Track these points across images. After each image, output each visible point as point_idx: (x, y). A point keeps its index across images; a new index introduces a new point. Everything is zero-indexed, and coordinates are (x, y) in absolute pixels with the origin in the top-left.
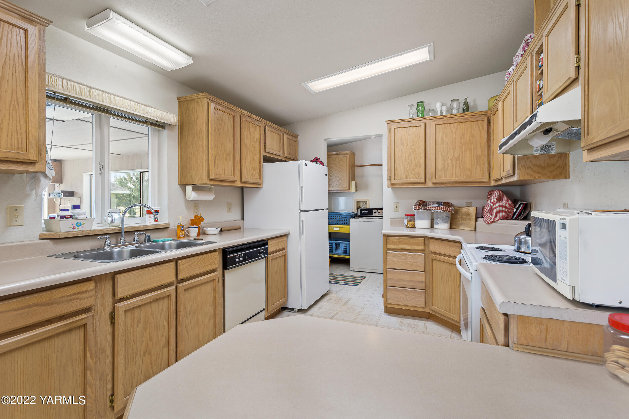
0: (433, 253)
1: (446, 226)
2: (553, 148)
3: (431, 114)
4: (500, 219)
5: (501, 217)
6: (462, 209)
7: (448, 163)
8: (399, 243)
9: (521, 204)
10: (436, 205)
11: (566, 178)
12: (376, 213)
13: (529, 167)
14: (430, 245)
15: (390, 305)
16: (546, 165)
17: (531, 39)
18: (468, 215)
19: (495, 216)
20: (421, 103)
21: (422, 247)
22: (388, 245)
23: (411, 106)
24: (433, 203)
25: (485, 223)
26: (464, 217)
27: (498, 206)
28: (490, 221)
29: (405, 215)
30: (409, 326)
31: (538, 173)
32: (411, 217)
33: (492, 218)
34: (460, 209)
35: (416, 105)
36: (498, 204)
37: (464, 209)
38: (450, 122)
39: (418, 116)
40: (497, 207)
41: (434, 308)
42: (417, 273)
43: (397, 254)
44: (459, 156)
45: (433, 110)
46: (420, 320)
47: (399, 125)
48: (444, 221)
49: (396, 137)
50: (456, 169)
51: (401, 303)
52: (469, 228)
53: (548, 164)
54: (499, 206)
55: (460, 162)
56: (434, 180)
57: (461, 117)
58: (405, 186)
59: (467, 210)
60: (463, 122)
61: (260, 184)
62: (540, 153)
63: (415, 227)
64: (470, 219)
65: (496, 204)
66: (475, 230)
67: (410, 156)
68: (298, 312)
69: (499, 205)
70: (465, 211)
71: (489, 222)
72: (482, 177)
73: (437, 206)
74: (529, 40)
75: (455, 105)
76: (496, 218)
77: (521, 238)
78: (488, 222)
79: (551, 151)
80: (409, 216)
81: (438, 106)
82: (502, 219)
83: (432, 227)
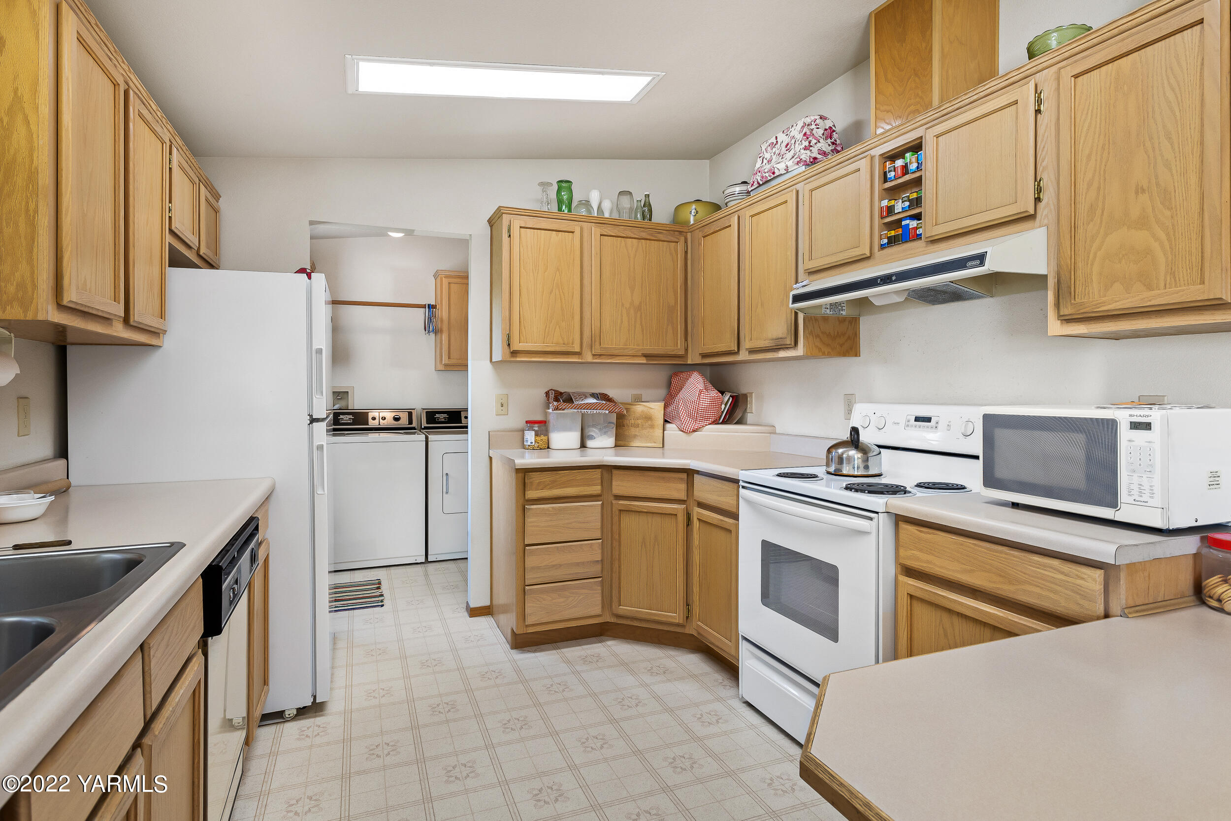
0: (618, 497)
1: (610, 441)
2: (844, 308)
3: (583, 211)
4: (707, 424)
5: (709, 421)
6: (634, 407)
7: (622, 316)
8: (553, 485)
9: (730, 396)
10: (592, 401)
11: (856, 356)
12: (377, 421)
13: (818, 336)
14: (614, 483)
15: (531, 628)
16: (836, 334)
17: (816, 125)
18: (648, 418)
19: (700, 419)
20: (565, 185)
21: (596, 489)
22: (529, 492)
23: (543, 184)
24: (585, 396)
25: (681, 432)
26: (639, 422)
27: (707, 404)
28: (692, 428)
29: (527, 422)
30: (585, 660)
31: (828, 345)
32: (541, 426)
33: (694, 423)
34: (631, 407)
35: (555, 187)
36: (707, 398)
37: (638, 406)
38: (641, 237)
39: (560, 209)
40: (706, 402)
41: (624, 609)
42: (589, 544)
43: (548, 510)
44: (640, 303)
45: (587, 204)
46: (592, 644)
47: (531, 222)
48: (604, 431)
49: (522, 246)
50: (635, 327)
51: (557, 618)
52: (651, 443)
53: (838, 333)
54: (709, 400)
55: (641, 316)
56: (598, 350)
57: (642, 229)
58: (540, 357)
59: (645, 409)
60: (647, 239)
61: (155, 333)
62: (830, 314)
63: (548, 448)
64: (652, 427)
65: (705, 397)
66: (663, 447)
67: (551, 293)
68: (297, 718)
69: (709, 398)
70: (642, 412)
71: (691, 430)
72: (675, 346)
73: (594, 401)
74: (811, 124)
75: (625, 202)
76: (701, 423)
77: (840, 453)
78: (689, 430)
79: (841, 312)
80: (536, 425)
81: (594, 198)
82: (710, 424)
83: (583, 445)
